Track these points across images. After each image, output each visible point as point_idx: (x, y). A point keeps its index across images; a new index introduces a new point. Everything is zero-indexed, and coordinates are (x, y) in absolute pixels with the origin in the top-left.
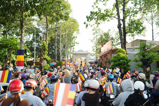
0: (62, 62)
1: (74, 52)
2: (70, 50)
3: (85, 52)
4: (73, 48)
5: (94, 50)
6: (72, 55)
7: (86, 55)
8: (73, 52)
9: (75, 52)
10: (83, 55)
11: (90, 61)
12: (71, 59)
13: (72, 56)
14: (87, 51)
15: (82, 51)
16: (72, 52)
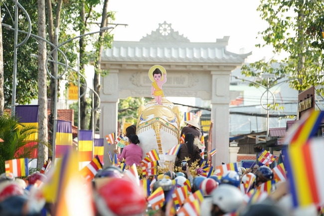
0: (19, 127)
1: (107, 53)
2: (71, 31)
3: (203, 55)
4: (105, 15)
5: (279, 37)
6: (89, 71)
7: (208, 73)
8: (98, 45)
9: (120, 44)
10: (188, 72)
11: (242, 126)
12: (84, 105)
13: (90, 85)
14: (222, 42)
15: (176, 39)
16: (89, 48)
